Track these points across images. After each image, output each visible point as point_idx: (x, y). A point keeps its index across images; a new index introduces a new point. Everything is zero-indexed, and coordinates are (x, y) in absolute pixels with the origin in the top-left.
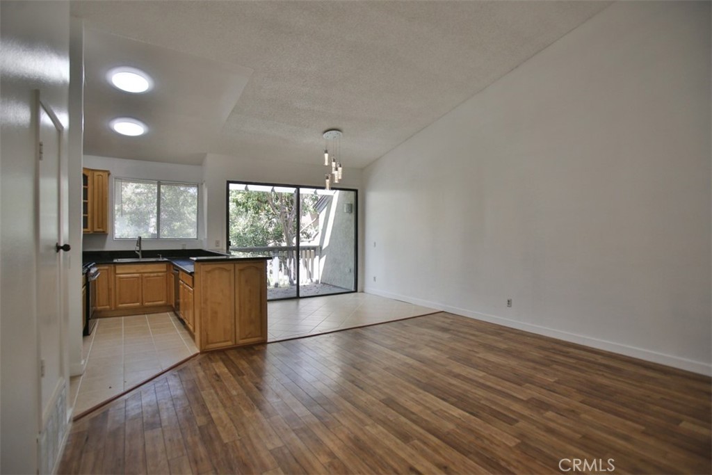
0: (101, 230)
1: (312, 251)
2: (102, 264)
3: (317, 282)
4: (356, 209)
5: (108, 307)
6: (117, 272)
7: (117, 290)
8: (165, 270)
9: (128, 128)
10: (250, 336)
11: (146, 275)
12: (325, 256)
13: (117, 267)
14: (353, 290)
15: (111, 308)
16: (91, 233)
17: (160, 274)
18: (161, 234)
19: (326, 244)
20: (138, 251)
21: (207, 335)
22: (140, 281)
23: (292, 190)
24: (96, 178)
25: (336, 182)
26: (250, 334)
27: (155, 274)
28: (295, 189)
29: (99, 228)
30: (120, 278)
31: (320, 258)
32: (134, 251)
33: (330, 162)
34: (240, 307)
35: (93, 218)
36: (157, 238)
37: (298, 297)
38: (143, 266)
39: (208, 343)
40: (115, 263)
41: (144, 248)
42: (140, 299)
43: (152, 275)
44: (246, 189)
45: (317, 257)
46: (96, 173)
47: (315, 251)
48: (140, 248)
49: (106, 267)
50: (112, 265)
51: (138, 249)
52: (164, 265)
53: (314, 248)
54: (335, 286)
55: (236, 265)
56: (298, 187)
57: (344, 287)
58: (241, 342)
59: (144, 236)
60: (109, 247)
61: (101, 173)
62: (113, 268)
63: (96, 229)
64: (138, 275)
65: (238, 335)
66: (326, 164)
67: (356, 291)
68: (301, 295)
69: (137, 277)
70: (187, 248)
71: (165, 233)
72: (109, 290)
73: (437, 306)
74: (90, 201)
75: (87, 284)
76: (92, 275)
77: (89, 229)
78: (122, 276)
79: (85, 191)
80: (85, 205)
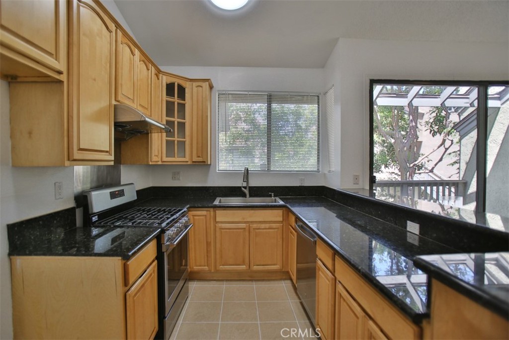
0: (200, 159)
2: (203, 208)
5: (206, 268)
6: (218, 220)
7: (218, 245)
8: (281, 219)
11: (255, 226)
13: (219, 212)
15: (210, 271)
16: (189, 163)
17: (274, 225)
20: (245, 188)
22: (247, 234)
24: (195, 89)
27: (267, 226)
29: (199, 157)
30: (221, 229)
32: (239, 188)
35: (192, 142)
36: (267, 171)
38: (252, 212)
40: (215, 207)
41: (254, 182)
42: (247, 261)
43: (263, 226)
46: (195, 84)
48: (248, 183)
49: (204, 213)
50: (212, 210)
51: (245, 184)
52: (279, 212)
60: (213, 181)
61: (199, 83)
62: (212, 213)
63: (195, 159)
64: (243, 226)
69: (244, 229)
70: (306, 185)
72: (208, 245)
74: (187, 121)
75: (159, 258)
76: (171, 239)
77: (187, 159)
78: (224, 225)
79: (182, 107)
80: (182, 126)
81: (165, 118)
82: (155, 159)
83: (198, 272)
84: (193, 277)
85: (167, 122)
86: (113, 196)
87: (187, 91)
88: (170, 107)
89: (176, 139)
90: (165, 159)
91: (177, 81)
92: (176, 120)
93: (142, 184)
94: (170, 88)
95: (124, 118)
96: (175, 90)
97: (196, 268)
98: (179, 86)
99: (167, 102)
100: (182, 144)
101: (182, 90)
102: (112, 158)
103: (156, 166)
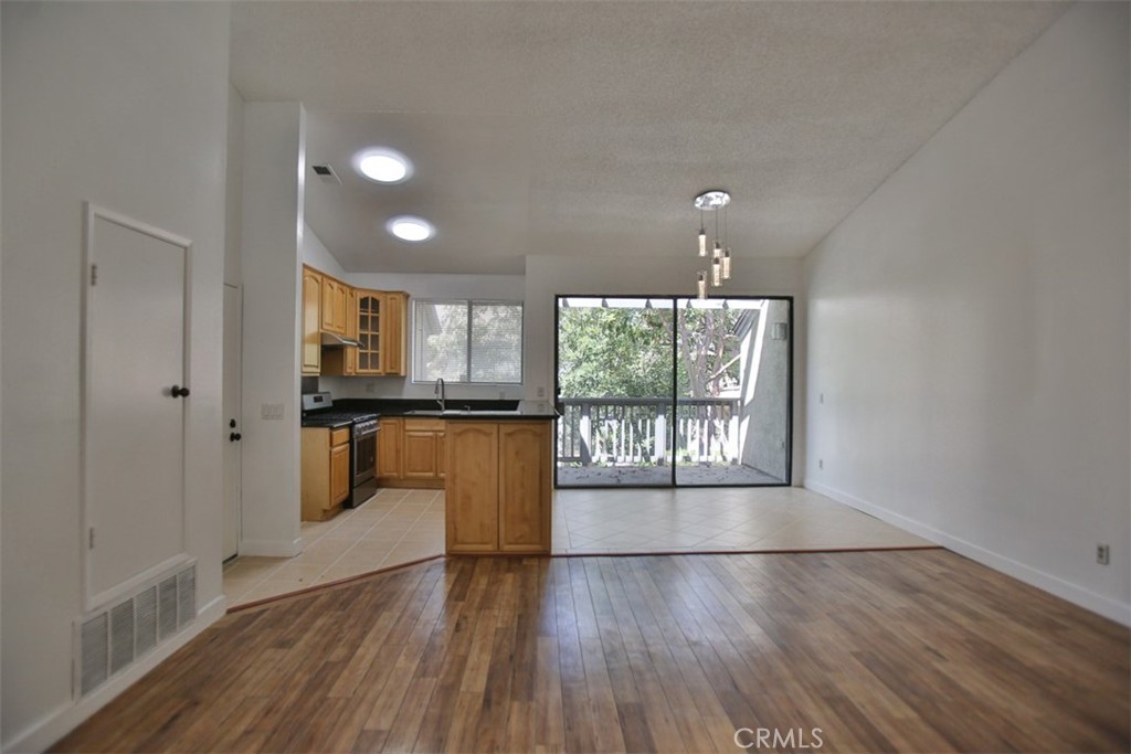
0: (393, 371)
1: (727, 408)
2: (393, 416)
3: (734, 461)
4: (792, 332)
5: (395, 474)
6: (407, 428)
7: (407, 452)
9: (410, 230)
10: (521, 541)
12: (748, 418)
13: (407, 421)
14: (784, 481)
15: (399, 477)
16: (383, 374)
18: (473, 376)
19: (749, 397)
20: (441, 400)
21: (455, 529)
22: (434, 442)
23: (668, 304)
24: (389, 301)
25: (717, 284)
26: (521, 537)
28: (671, 301)
29: (392, 369)
30: (410, 436)
31: (740, 421)
32: (435, 401)
33: (709, 250)
34: (506, 492)
35: (385, 355)
36: (466, 382)
37: (674, 486)
39: (456, 541)
40: (405, 416)
41: (450, 397)
42: (434, 468)
44: (648, 305)
45: (735, 419)
46: (389, 297)
47: (731, 409)
48: (443, 396)
50: (402, 419)
51: (440, 397)
53: (730, 402)
54: (761, 472)
55: (501, 426)
56: (675, 298)
57: (774, 474)
58: (507, 548)
59: (447, 380)
60: (409, 393)
61: (393, 296)
62: (402, 422)
63: (388, 371)
64: (431, 434)
65: (502, 535)
66: (703, 253)
67: (789, 484)
68: (678, 483)
69: (431, 437)
70: (506, 398)
71: (479, 375)
72: (398, 451)
73: (930, 534)
74: (381, 333)
75: (351, 441)
76: (359, 430)
77: (380, 370)
78: (412, 433)
79: (375, 320)
80: (375, 339)
81: (359, 332)
82: (349, 370)
83: (388, 479)
84: (381, 483)
85: (361, 335)
86: (316, 400)
87: (381, 304)
88: (363, 320)
89: (369, 351)
90: (359, 370)
91: (370, 295)
92: (370, 333)
93: (335, 397)
94: (364, 302)
95: (328, 343)
96: (369, 304)
97: (386, 474)
98: (373, 299)
99: (361, 316)
100: (375, 357)
101: (375, 303)
102: (319, 370)
103: (349, 378)
